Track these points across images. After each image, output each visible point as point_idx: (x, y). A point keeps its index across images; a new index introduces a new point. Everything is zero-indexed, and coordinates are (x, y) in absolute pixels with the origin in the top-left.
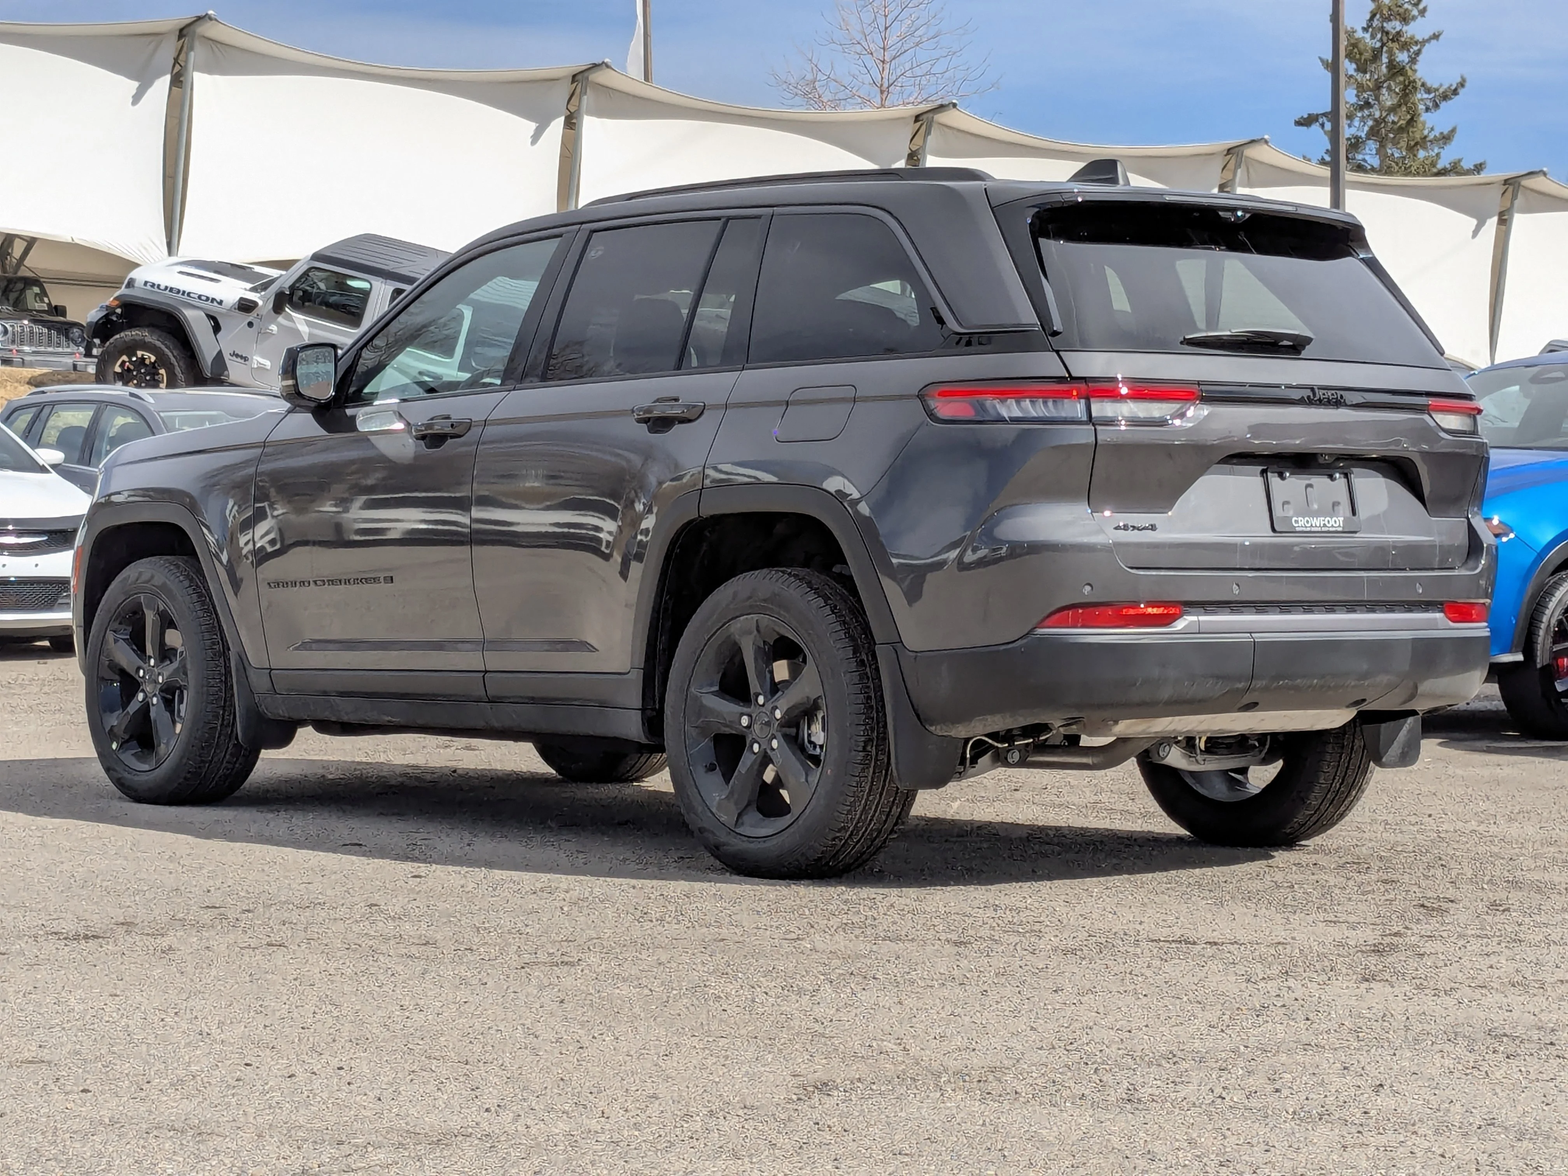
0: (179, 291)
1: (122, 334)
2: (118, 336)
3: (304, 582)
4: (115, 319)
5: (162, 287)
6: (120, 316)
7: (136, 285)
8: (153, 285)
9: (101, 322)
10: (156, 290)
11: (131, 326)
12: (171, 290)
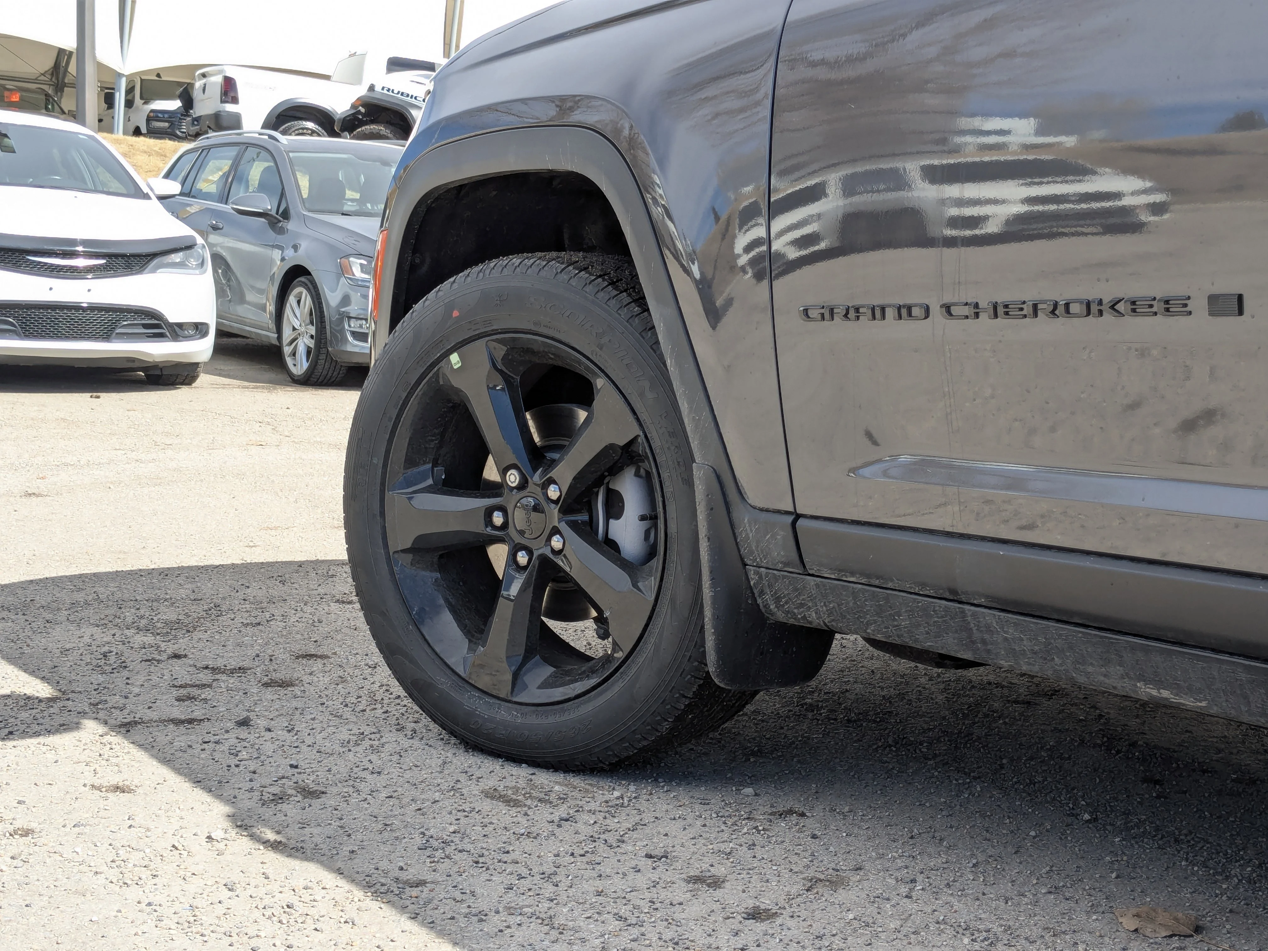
0: (408, 96)
1: (363, 128)
2: (360, 129)
3: (909, 308)
4: (360, 117)
5: (396, 92)
6: (364, 115)
7: (376, 89)
8: (388, 90)
9: (348, 118)
10: (391, 94)
11: (372, 122)
12: (402, 94)
